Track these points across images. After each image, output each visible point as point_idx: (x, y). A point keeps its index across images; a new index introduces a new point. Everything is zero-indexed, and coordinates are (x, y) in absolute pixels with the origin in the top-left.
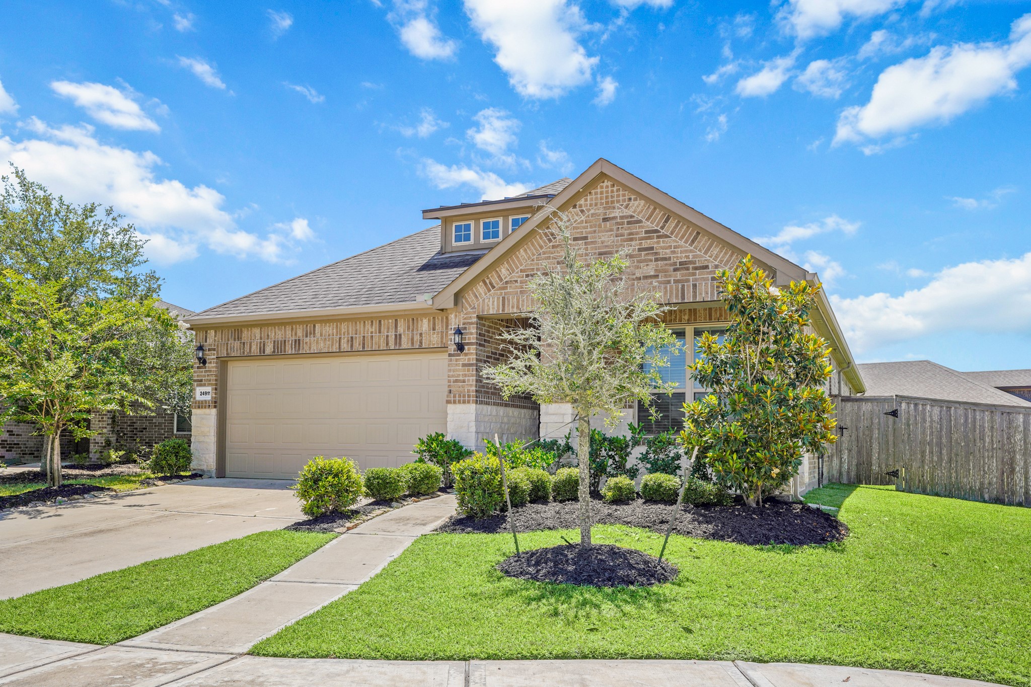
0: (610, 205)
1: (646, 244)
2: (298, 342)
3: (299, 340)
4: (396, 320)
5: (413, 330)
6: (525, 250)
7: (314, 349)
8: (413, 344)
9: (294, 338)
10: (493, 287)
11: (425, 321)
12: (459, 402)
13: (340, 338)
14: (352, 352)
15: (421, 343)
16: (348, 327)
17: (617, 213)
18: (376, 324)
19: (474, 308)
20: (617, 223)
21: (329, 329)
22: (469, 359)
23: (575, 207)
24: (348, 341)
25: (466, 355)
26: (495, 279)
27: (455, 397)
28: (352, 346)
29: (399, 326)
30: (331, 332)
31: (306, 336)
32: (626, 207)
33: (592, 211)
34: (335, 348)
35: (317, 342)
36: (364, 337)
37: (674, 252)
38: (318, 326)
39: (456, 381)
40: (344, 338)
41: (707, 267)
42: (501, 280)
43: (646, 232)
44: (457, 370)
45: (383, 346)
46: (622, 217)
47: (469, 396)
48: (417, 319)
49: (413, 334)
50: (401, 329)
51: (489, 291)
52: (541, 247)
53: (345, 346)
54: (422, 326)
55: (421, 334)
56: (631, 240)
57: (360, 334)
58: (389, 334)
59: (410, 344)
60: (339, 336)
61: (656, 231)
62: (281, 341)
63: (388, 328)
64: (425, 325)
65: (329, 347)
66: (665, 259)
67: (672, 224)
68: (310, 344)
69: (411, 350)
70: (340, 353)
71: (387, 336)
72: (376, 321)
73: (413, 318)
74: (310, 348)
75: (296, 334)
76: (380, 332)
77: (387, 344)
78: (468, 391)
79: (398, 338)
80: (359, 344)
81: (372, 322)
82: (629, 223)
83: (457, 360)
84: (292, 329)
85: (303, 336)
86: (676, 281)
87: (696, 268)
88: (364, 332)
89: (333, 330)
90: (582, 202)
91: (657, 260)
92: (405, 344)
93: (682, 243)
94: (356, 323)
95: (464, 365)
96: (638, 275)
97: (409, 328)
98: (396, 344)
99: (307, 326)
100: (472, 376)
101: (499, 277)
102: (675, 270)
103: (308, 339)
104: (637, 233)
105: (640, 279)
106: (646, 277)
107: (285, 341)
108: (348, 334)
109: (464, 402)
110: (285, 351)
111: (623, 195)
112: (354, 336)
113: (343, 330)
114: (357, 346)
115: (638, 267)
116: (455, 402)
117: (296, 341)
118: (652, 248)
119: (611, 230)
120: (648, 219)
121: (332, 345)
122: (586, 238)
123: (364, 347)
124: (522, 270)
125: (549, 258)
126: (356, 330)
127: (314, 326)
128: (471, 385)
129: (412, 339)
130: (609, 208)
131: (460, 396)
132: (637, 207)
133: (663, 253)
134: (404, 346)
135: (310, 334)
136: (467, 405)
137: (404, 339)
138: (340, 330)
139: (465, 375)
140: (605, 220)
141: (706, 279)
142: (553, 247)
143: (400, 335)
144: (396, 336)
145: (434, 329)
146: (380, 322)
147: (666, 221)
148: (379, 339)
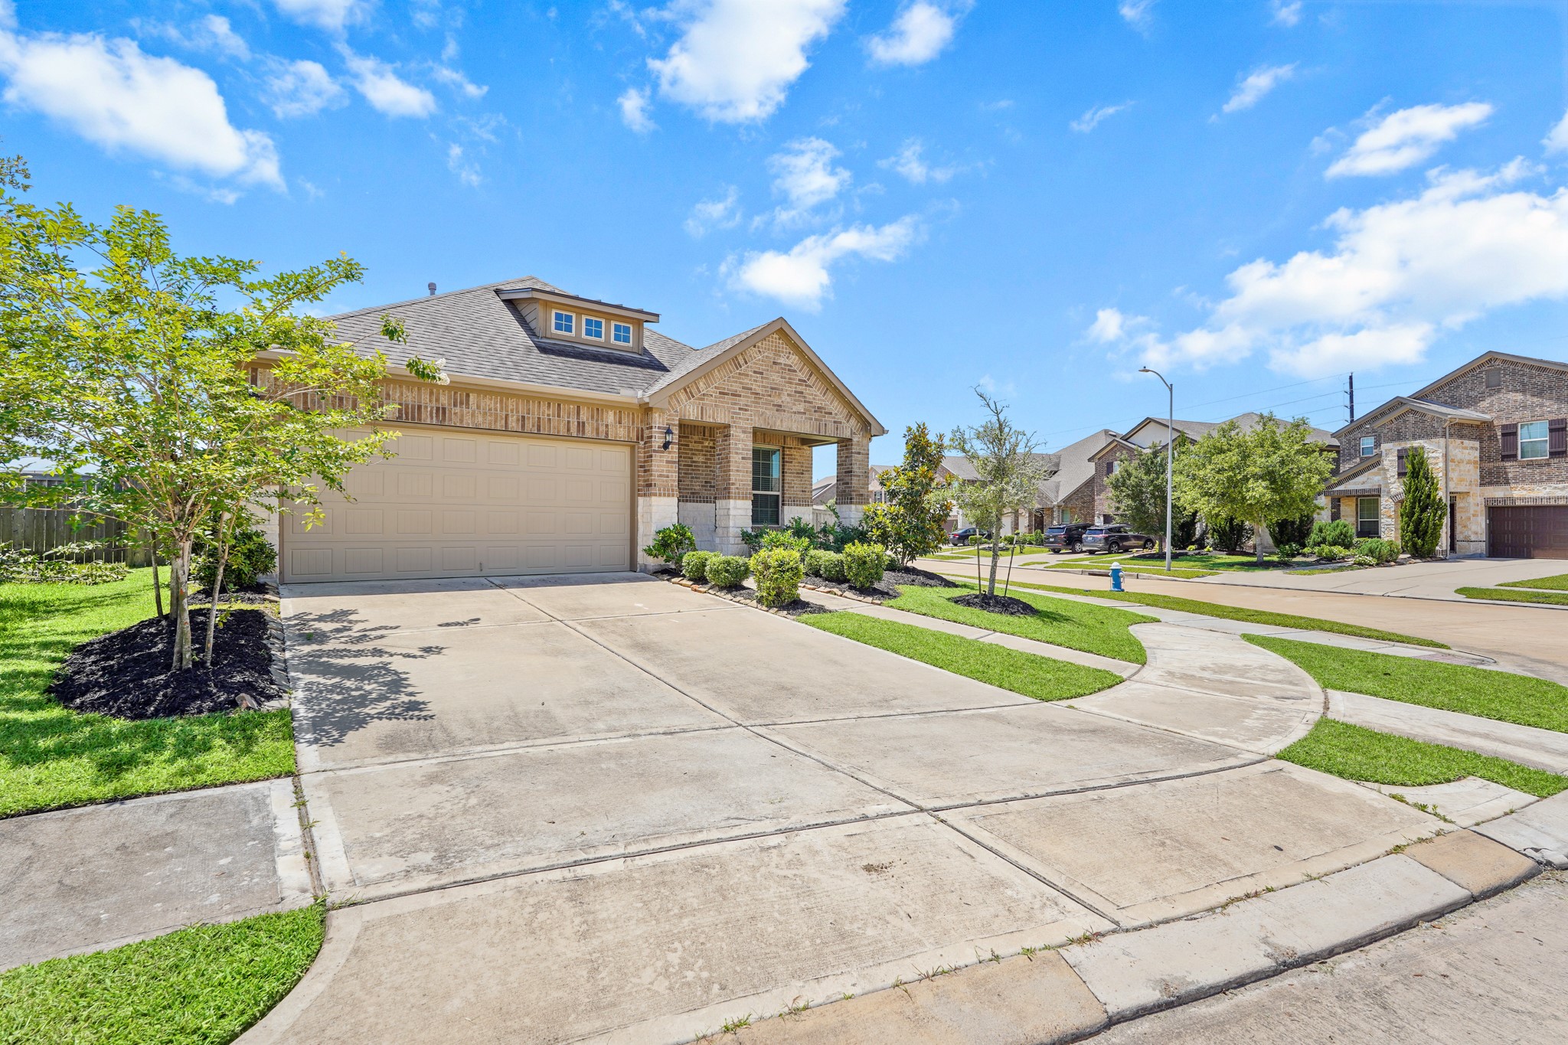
0: (777, 353)
1: (799, 388)
2: (441, 411)
3: (444, 409)
4: (578, 407)
5: (597, 420)
6: (719, 371)
7: (468, 421)
8: (598, 433)
9: (434, 404)
10: (693, 397)
11: (611, 414)
12: (664, 495)
13: (507, 416)
14: (522, 433)
15: (607, 434)
16: (517, 404)
17: (781, 360)
18: (554, 408)
19: (676, 411)
20: (782, 368)
21: (488, 403)
22: (672, 457)
23: (755, 346)
24: (518, 420)
25: (670, 453)
26: (694, 390)
27: (660, 490)
28: (523, 426)
29: (581, 413)
30: (492, 406)
31: (455, 405)
32: (788, 358)
33: (766, 354)
34: (500, 425)
35: (473, 415)
36: (539, 418)
37: (814, 399)
38: (472, 397)
39: (660, 476)
40: (513, 416)
41: (831, 413)
42: (700, 392)
43: (799, 380)
44: (661, 466)
45: (563, 431)
46: (785, 365)
47: (673, 490)
48: (602, 410)
49: (598, 425)
50: (584, 417)
51: (690, 399)
52: (731, 372)
53: (513, 424)
54: (607, 418)
55: (607, 426)
56: (791, 383)
57: (533, 414)
58: (571, 419)
59: (595, 433)
60: (504, 413)
61: (805, 381)
62: (413, 407)
63: (569, 414)
64: (610, 417)
65: (490, 424)
66: (809, 402)
67: (813, 378)
68: (462, 416)
69: (596, 440)
70: (506, 431)
71: (569, 422)
72: (554, 404)
73: (599, 409)
74: (461, 421)
75: (437, 400)
76: (559, 416)
77: (568, 430)
78: (672, 485)
79: (581, 426)
80: (533, 426)
81: (549, 404)
82: (789, 370)
83: (661, 457)
84: (431, 393)
85: (449, 404)
86: (816, 420)
87: (826, 413)
88: (539, 413)
89: (496, 403)
90: (760, 344)
91: (805, 402)
92: (589, 432)
93: (818, 393)
94: (528, 402)
95: (668, 462)
96: (794, 410)
97: (592, 417)
98: (578, 431)
99: (455, 393)
100: (675, 472)
101: (698, 388)
102: (815, 411)
103: (458, 410)
104: (794, 379)
105: (795, 413)
106: (799, 413)
107: (420, 407)
108: (518, 412)
109: (669, 496)
110: (420, 420)
111: (786, 348)
112: (526, 416)
113: (510, 407)
114: (529, 426)
115: (794, 404)
116: (660, 495)
117: (438, 409)
118: (802, 393)
119: (779, 372)
120: (800, 371)
121: (496, 422)
122: (762, 373)
123: (539, 429)
124: (716, 387)
125: (736, 382)
126: (529, 410)
127: (468, 396)
128: (674, 481)
129: (597, 429)
130: (777, 355)
131: (664, 490)
132: (794, 360)
133: (810, 398)
134: (588, 434)
135: (462, 403)
136: (670, 498)
137: (588, 428)
138: (507, 406)
139: (669, 471)
140: (774, 363)
141: (830, 421)
142: (740, 374)
143: (584, 423)
144: (579, 423)
145: (620, 423)
146: (559, 405)
147: (811, 375)
148: (559, 424)
